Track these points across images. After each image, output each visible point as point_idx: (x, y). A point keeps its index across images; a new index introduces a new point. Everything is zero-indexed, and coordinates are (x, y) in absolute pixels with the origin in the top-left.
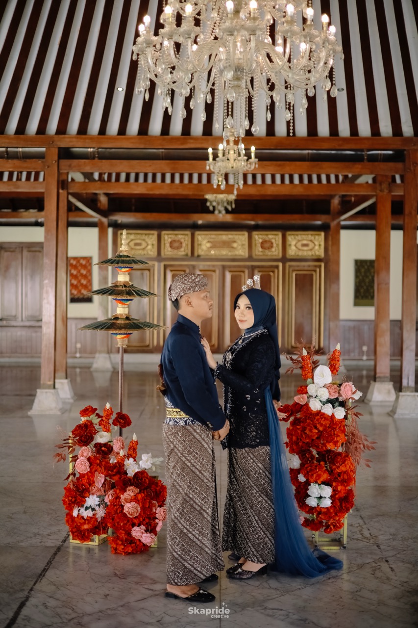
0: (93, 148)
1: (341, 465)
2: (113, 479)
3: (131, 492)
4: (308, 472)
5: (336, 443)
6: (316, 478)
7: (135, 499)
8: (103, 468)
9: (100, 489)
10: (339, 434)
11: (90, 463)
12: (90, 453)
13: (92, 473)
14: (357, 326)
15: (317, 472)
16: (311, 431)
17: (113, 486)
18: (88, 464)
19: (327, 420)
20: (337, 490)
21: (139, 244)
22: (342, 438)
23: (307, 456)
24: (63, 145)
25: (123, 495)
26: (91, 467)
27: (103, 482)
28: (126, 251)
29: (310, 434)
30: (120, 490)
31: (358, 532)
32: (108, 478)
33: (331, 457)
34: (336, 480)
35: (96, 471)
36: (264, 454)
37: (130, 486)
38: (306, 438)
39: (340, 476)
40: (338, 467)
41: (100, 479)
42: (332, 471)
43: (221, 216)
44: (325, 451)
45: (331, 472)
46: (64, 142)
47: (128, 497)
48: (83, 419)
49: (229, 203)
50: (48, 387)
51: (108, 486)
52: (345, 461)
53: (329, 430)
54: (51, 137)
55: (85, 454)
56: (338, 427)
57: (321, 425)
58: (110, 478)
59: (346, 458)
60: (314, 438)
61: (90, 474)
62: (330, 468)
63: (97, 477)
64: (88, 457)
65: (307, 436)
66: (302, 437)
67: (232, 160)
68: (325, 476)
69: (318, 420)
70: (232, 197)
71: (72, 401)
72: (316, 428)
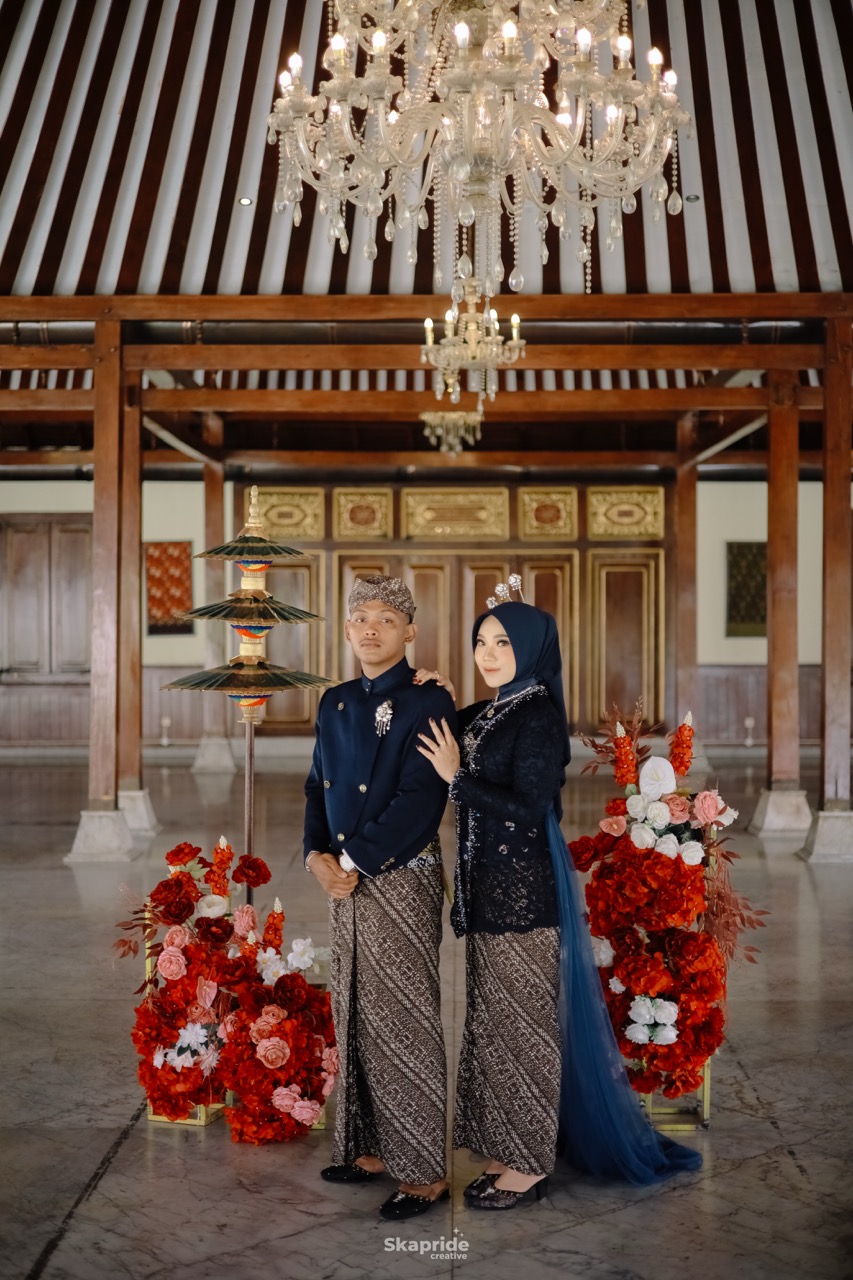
0: (192, 321)
1: (697, 958)
2: (234, 991)
3: (270, 1016)
4: (629, 974)
5: (685, 914)
6: (645, 984)
7: (278, 1031)
8: (213, 968)
9: (209, 1013)
10: (692, 896)
11: (187, 959)
12: (187, 938)
13: (191, 979)
14: (733, 678)
15: (648, 973)
16: (634, 889)
17: (234, 1006)
18: (182, 960)
19: (668, 867)
20: (689, 1010)
21: (289, 515)
22: (696, 905)
23: (628, 940)
24: (131, 315)
25: (254, 1022)
26: (191, 966)
27: (213, 996)
28: (257, 529)
29: (633, 896)
30: (248, 1013)
31: (733, 1095)
32: (223, 990)
33: (677, 943)
34: (685, 988)
35: (199, 974)
36: (544, 945)
37: (269, 1004)
38: (624, 904)
39: (694, 981)
40: (690, 963)
41: (208, 991)
42: (678, 971)
43: (454, 457)
44: (663, 930)
45: (675, 973)
46: (133, 310)
47: (265, 1027)
48: (174, 870)
49: (471, 429)
50: (105, 807)
51: (225, 1005)
52: (704, 950)
53: (672, 887)
54: (106, 300)
55: (177, 941)
56: (689, 882)
57: (656, 878)
58: (229, 989)
59: (707, 944)
60: (641, 904)
61: (187, 981)
62: (675, 964)
63: (201, 988)
64: (183, 946)
65: (627, 900)
66: (617, 901)
67: (472, 344)
68: (664, 982)
69: (648, 867)
70: (476, 417)
71: (152, 834)
72: (645, 883)
